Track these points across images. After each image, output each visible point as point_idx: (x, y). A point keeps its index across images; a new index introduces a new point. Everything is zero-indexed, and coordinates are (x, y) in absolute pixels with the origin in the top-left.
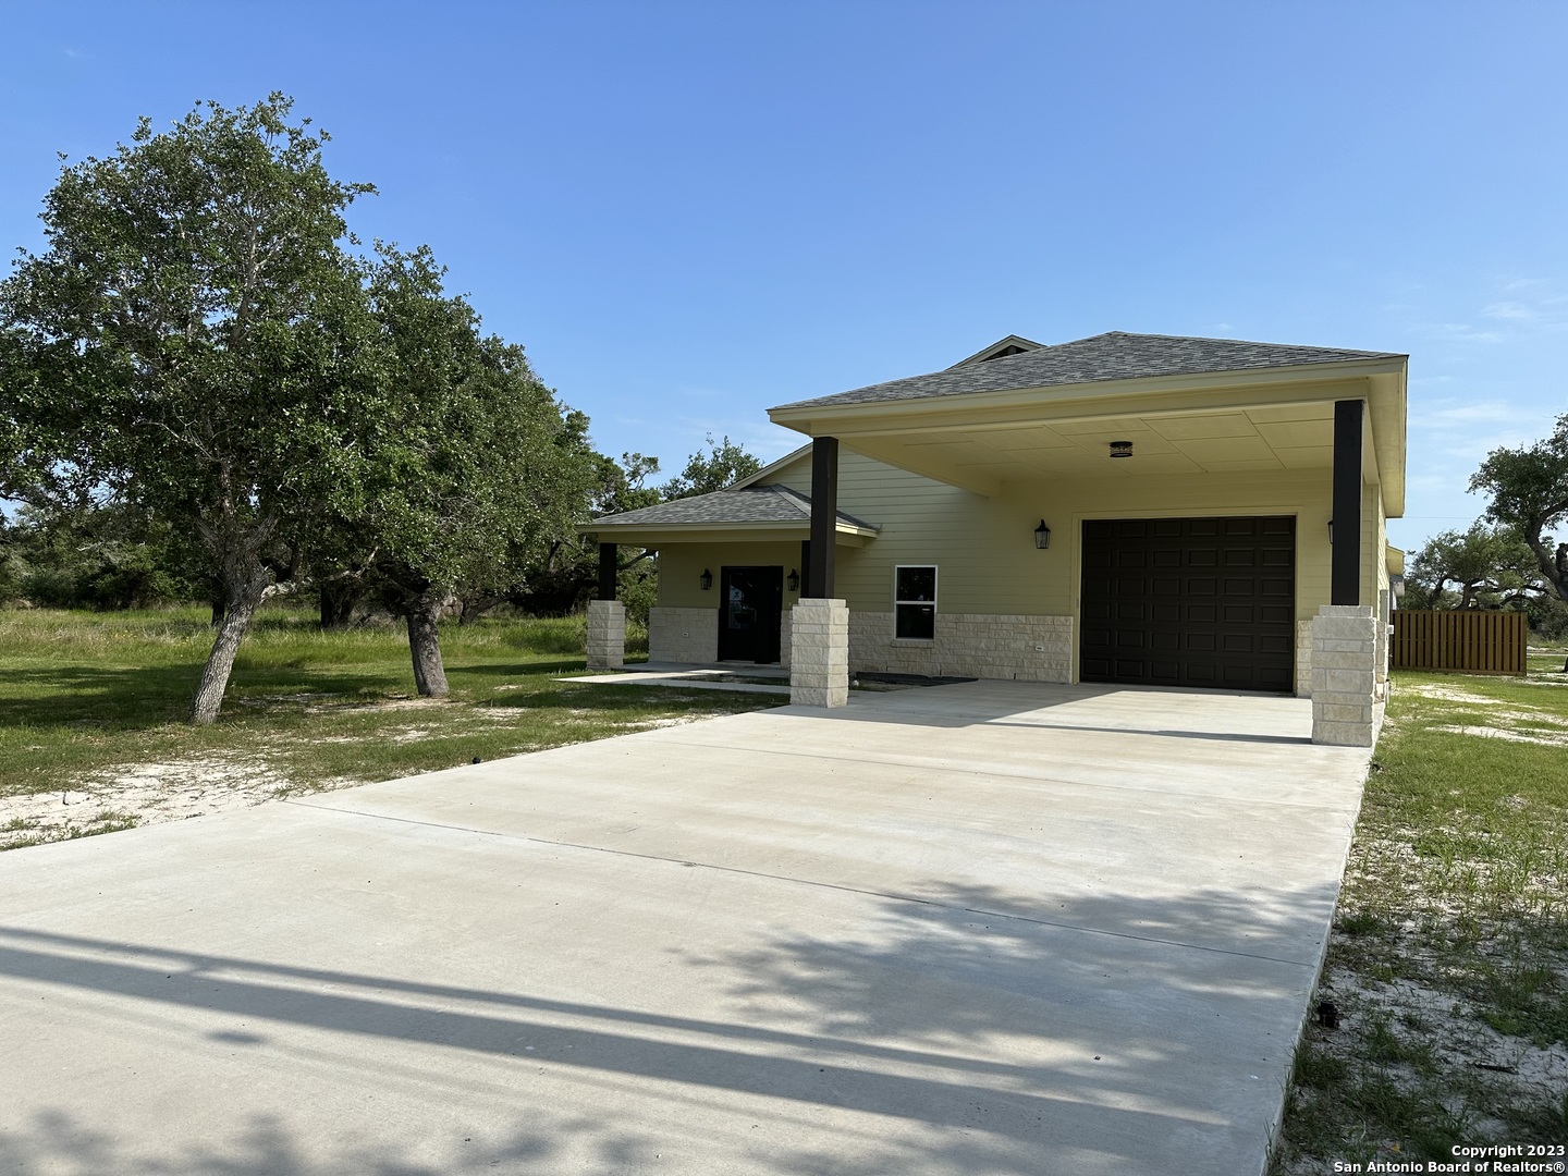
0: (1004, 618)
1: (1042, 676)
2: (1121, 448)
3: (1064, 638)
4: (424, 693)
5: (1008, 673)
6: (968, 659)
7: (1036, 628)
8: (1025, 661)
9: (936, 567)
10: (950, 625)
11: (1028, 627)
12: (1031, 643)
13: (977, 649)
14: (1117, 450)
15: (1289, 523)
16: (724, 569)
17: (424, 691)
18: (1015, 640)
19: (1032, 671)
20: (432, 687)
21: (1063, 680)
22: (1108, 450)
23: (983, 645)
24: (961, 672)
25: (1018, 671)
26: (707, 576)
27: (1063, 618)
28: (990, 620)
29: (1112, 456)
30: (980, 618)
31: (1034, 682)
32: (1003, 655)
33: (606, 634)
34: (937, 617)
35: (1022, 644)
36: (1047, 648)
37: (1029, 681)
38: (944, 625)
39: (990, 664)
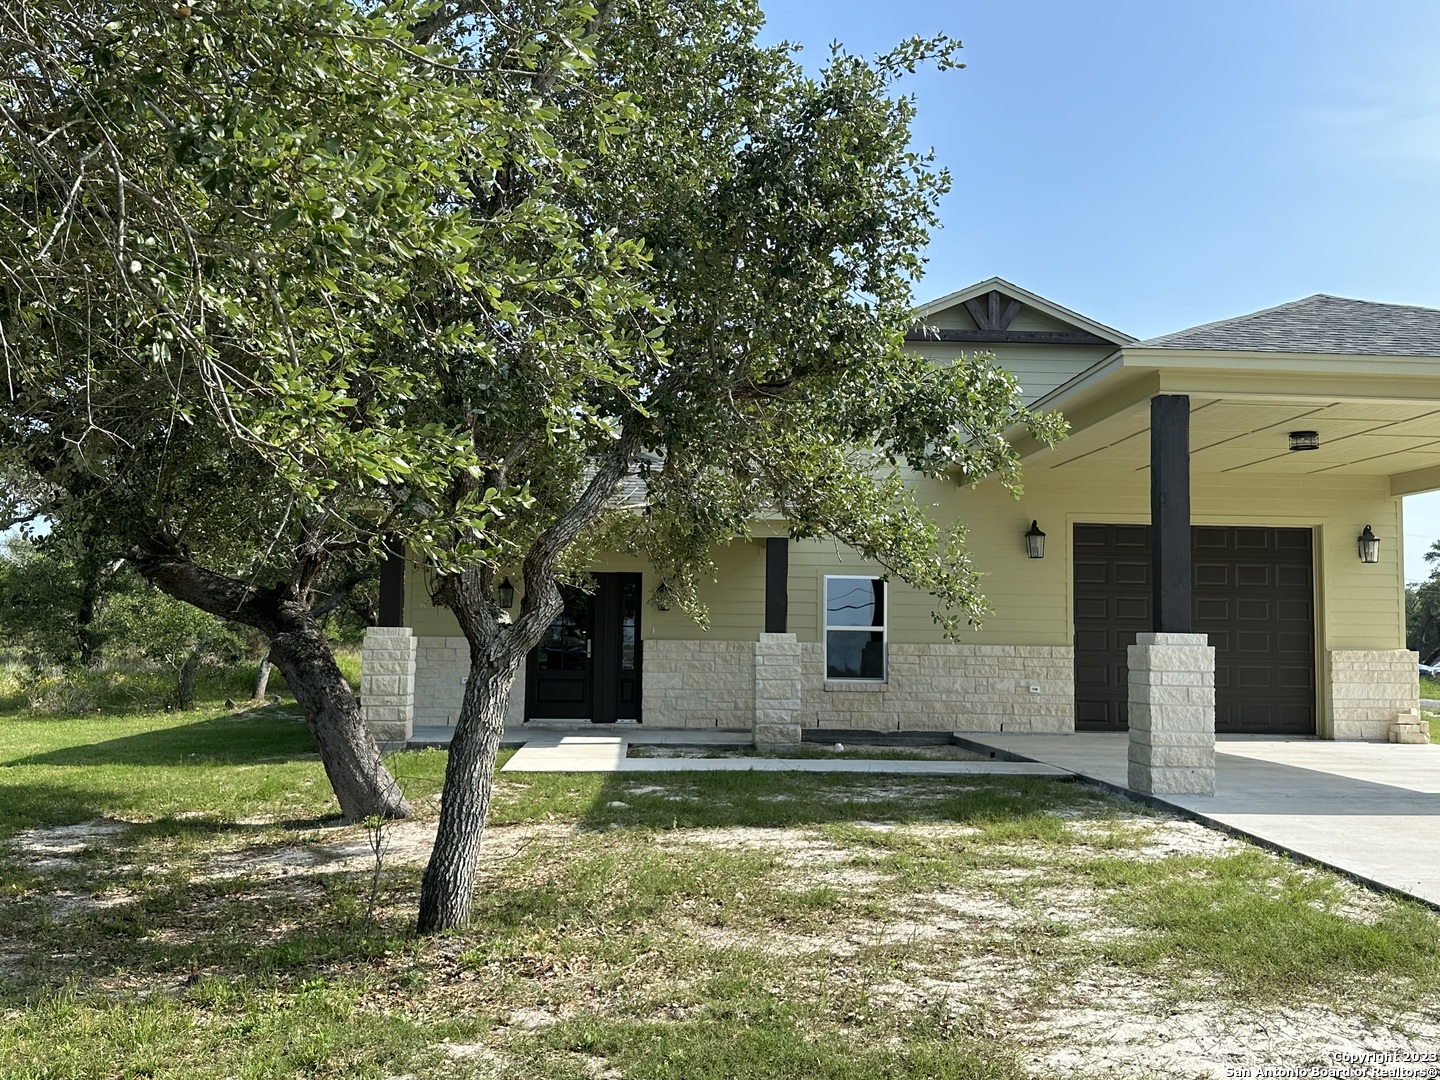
0: (986, 650)
1: (1038, 726)
2: (1303, 439)
5: (992, 723)
6: (938, 706)
7: (1028, 662)
8: (1016, 707)
10: (907, 659)
11: (1019, 661)
12: (1023, 683)
13: (949, 692)
14: (1301, 441)
15: (1304, 536)
18: (1002, 679)
19: (1025, 719)
21: (1062, 731)
22: (1288, 442)
23: (957, 686)
24: (927, 724)
25: (1006, 719)
27: (1063, 650)
28: (966, 653)
29: (1288, 448)
30: (952, 649)
31: (1028, 734)
32: (985, 699)
34: (888, 647)
35: (1010, 685)
36: (1043, 688)
37: (1022, 734)
38: (901, 659)
39: (968, 712)
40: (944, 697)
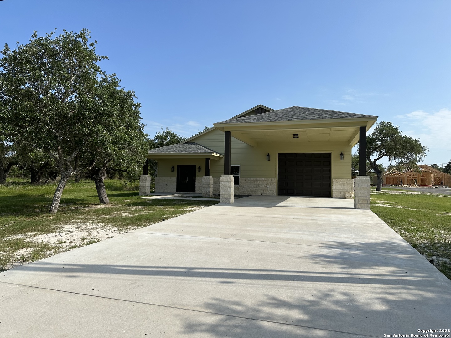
0: (258, 179)
1: (269, 194)
2: (296, 136)
3: (273, 185)
4: (103, 203)
5: (260, 194)
6: (249, 190)
7: (267, 182)
8: (264, 190)
9: (240, 165)
10: (244, 181)
11: (265, 181)
12: (266, 186)
13: (251, 187)
14: (295, 136)
15: (329, 155)
16: (178, 166)
17: (102, 202)
18: (261, 185)
19: (266, 193)
20: (105, 201)
21: (274, 195)
22: (293, 136)
23: (253, 186)
24: (247, 193)
25: (262, 193)
26: (173, 168)
27: (274, 179)
28: (255, 180)
29: (294, 138)
30: (252, 179)
31: (267, 196)
32: (258, 189)
33: (146, 185)
34: (240, 179)
35: (263, 186)
36: (270, 187)
37: (265, 196)
38: (242, 181)
39: (255, 191)
40: (250, 188)
